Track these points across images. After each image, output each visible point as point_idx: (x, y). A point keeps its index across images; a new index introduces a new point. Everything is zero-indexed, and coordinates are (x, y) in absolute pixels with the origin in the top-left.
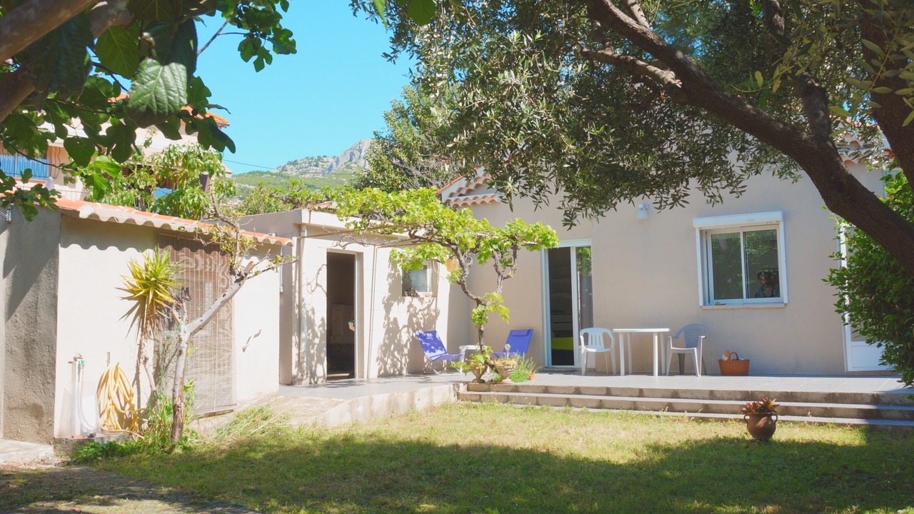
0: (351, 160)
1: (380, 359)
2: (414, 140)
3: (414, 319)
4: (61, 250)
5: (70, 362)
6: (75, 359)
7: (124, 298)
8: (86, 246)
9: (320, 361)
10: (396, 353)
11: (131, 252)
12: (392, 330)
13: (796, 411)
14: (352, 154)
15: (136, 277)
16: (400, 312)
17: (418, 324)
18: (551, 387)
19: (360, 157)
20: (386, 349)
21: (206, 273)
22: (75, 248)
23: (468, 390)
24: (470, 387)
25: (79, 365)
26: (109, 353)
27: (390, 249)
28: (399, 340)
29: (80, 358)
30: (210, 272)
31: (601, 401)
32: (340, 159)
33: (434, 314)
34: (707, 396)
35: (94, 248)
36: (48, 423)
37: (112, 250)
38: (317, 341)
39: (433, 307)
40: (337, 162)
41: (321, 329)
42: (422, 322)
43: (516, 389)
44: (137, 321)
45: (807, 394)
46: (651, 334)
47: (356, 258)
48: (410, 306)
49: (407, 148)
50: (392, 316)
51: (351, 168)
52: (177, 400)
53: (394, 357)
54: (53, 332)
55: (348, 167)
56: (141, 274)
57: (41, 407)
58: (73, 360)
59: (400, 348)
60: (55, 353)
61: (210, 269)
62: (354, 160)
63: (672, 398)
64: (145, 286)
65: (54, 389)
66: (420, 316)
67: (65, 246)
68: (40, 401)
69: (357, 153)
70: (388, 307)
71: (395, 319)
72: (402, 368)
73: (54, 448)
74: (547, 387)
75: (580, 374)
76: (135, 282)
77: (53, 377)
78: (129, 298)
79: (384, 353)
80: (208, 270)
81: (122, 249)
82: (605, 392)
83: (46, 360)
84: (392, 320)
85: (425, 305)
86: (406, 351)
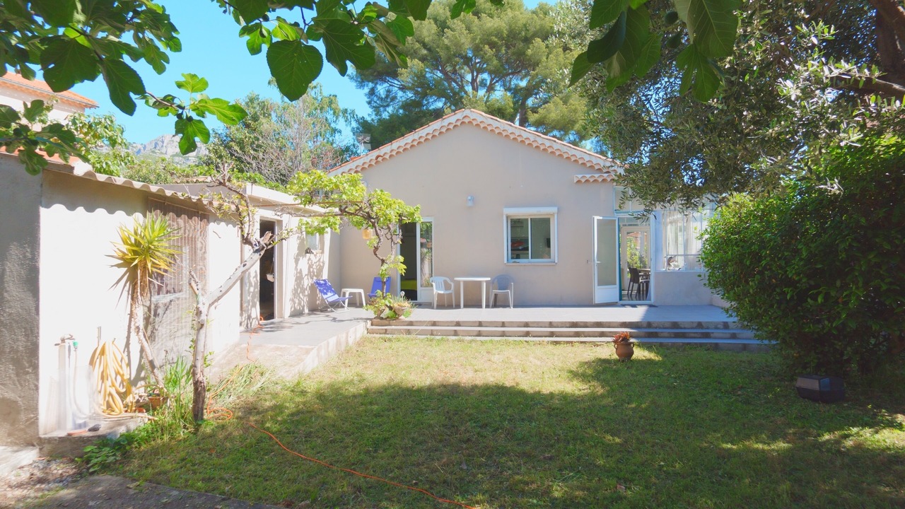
0: (155, 148)
1: (292, 300)
2: (246, 138)
3: (311, 269)
4: (43, 211)
5: (56, 345)
6: (63, 341)
7: (112, 266)
8: (72, 207)
9: (254, 306)
10: (301, 295)
11: (120, 214)
12: (299, 278)
13: (609, 334)
14: (156, 144)
15: (125, 242)
16: (304, 263)
17: (313, 272)
18: (438, 322)
19: (162, 146)
20: (295, 293)
21: (185, 237)
22: (59, 209)
23: (372, 325)
24: (374, 323)
25: (69, 347)
26: (100, 329)
27: (299, 218)
28: (303, 286)
29: (71, 338)
30: (188, 238)
31: (480, 331)
32: (147, 146)
33: (322, 265)
34: (548, 325)
35: (81, 210)
36: (27, 421)
37: (101, 212)
38: (252, 289)
39: (321, 260)
40: (145, 148)
41: (255, 279)
42: (315, 270)
43: (411, 324)
44: (127, 288)
45: (610, 323)
46: (480, 283)
47: (276, 224)
48: (309, 259)
49: (241, 143)
50: (299, 268)
51: (155, 153)
52: (198, 376)
53: (300, 297)
54: (34, 311)
55: (153, 152)
56: (129, 239)
57: (16, 402)
58: (60, 342)
59: (303, 290)
60: (37, 337)
61: (189, 235)
62: (158, 148)
63: (524, 327)
64: (135, 253)
65: (37, 380)
66: (314, 267)
67: (48, 206)
68: (13, 395)
69: (160, 144)
70: (297, 261)
71: (301, 270)
72: (304, 306)
73: (41, 449)
74: (435, 322)
75: (433, 308)
76: (124, 248)
77: (35, 367)
78: (119, 266)
79: (294, 294)
80: (186, 235)
81: (111, 211)
82: (478, 324)
83: (21, 345)
84: (299, 270)
85: (318, 259)
86: (306, 293)
